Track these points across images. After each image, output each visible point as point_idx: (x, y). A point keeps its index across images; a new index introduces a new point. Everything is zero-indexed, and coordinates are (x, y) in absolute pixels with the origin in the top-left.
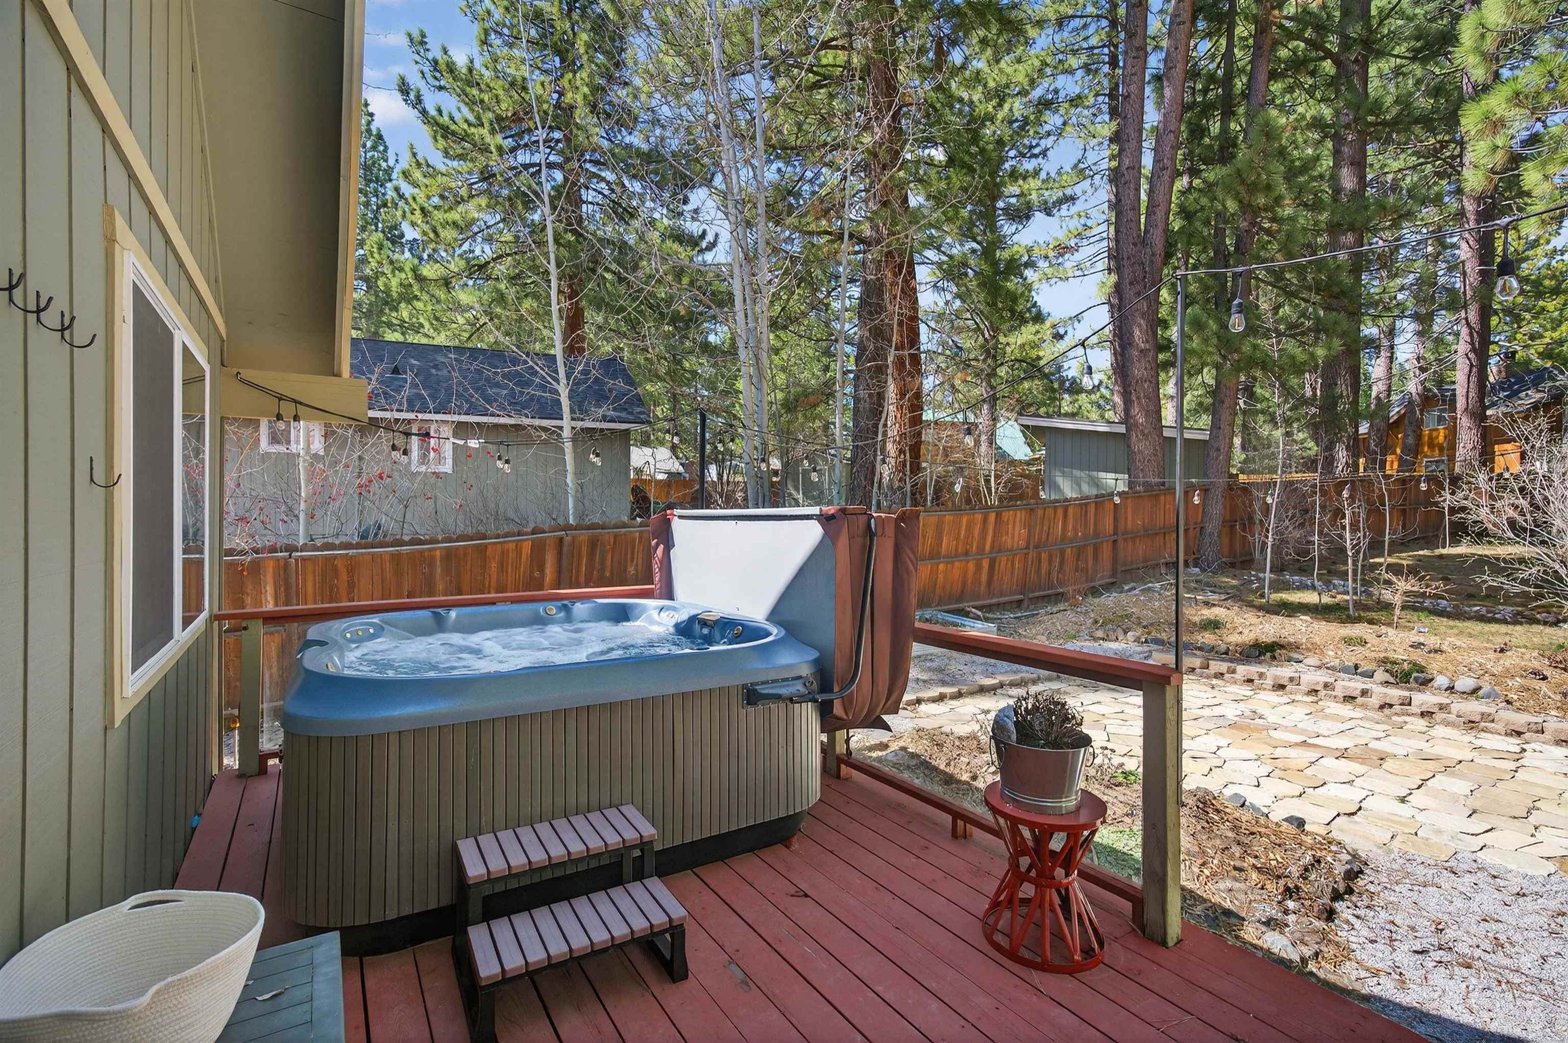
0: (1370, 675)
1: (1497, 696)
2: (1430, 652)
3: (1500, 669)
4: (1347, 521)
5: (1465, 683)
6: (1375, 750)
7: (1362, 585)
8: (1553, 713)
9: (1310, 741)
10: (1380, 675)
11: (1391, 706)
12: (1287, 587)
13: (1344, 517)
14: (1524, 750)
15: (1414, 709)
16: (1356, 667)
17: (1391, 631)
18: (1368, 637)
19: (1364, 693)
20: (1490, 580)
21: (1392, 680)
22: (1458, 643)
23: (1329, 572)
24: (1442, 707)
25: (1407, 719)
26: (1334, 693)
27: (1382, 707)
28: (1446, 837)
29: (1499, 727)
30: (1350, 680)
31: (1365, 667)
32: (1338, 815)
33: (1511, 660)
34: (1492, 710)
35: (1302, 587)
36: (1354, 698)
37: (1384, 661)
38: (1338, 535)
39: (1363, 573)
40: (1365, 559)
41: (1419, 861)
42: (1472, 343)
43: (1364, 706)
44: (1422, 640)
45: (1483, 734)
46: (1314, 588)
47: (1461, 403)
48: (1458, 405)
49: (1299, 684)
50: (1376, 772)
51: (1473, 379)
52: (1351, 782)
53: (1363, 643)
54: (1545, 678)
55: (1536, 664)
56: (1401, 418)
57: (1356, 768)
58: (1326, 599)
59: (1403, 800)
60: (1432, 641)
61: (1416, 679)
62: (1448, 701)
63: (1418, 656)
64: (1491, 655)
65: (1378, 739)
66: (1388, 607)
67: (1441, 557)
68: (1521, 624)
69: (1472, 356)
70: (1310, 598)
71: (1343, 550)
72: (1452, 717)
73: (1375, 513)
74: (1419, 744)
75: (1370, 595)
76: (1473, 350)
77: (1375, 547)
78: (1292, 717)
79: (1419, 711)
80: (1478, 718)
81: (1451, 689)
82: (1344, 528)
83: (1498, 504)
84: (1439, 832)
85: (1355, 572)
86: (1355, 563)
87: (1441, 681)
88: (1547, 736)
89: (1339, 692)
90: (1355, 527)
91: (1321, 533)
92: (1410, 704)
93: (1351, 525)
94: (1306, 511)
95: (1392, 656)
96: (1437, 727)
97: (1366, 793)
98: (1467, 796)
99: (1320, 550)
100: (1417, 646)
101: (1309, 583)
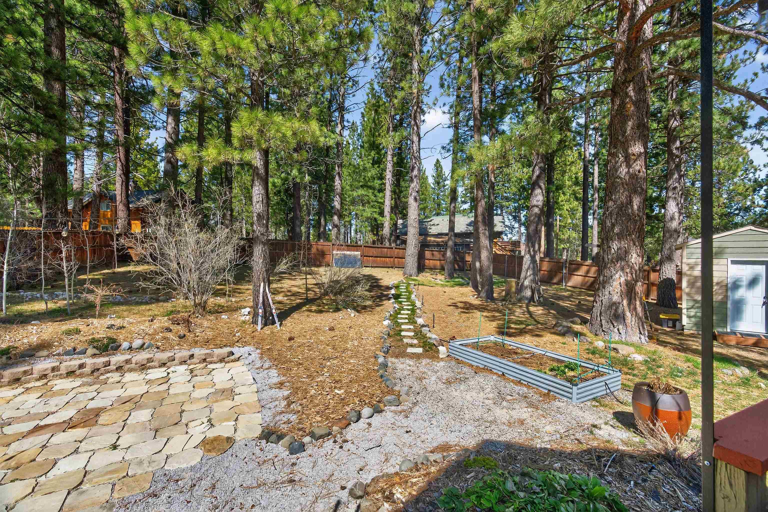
0: (84, 352)
1: (153, 346)
2: (118, 329)
3: (152, 330)
4: (64, 255)
5: (137, 343)
6: (92, 410)
7: (74, 293)
8: (176, 348)
9: (42, 423)
10: (91, 351)
11: (98, 370)
12: (21, 301)
13: (61, 252)
14: (168, 373)
15: (113, 367)
16: (75, 349)
17: (95, 321)
18: (80, 327)
19: (81, 366)
20: (143, 284)
21: (97, 352)
22: (131, 320)
23: (53, 287)
24: (128, 362)
25: (108, 375)
26: (59, 373)
27: (93, 372)
28: (146, 464)
29: (155, 364)
30: (71, 360)
31: (80, 348)
32: (69, 493)
33: (156, 325)
34: (151, 356)
35: (33, 299)
36: (73, 372)
37: (93, 341)
38: (57, 264)
39: (75, 285)
40: (75, 277)
41: (133, 501)
42: (123, 170)
43: (81, 376)
44: (113, 323)
45: (149, 371)
46: (42, 298)
47: (118, 198)
48: (117, 199)
49: (32, 374)
50: (95, 429)
51: (123, 188)
52: (76, 451)
53: (78, 332)
54: (171, 331)
55: (166, 324)
56: (89, 203)
57: (79, 433)
58: (51, 305)
59: (115, 447)
60: (118, 322)
61: (112, 347)
62: (129, 357)
63: (111, 333)
64: (147, 324)
65: (92, 399)
66: (91, 306)
67: (114, 273)
68: (154, 303)
69: (122, 176)
70: (40, 306)
71: (61, 273)
72: (133, 365)
73: (80, 250)
74: (118, 392)
75: (79, 298)
76: (124, 173)
77: (82, 270)
78: (26, 406)
79: (115, 367)
80: (145, 362)
81: (130, 348)
82: (62, 260)
83: (145, 245)
84: (141, 463)
85: (70, 286)
86: (69, 280)
87: (125, 345)
88: (176, 361)
89: (63, 371)
90: (69, 259)
91: (45, 263)
92: (109, 365)
93: (66, 258)
94: (35, 249)
95: (97, 336)
96: (126, 374)
97: (89, 454)
98: (150, 421)
99: (45, 274)
100: (111, 327)
101: (38, 295)
